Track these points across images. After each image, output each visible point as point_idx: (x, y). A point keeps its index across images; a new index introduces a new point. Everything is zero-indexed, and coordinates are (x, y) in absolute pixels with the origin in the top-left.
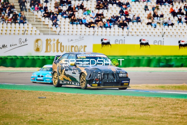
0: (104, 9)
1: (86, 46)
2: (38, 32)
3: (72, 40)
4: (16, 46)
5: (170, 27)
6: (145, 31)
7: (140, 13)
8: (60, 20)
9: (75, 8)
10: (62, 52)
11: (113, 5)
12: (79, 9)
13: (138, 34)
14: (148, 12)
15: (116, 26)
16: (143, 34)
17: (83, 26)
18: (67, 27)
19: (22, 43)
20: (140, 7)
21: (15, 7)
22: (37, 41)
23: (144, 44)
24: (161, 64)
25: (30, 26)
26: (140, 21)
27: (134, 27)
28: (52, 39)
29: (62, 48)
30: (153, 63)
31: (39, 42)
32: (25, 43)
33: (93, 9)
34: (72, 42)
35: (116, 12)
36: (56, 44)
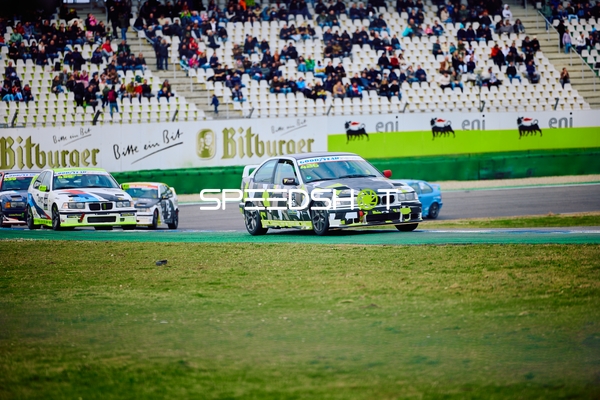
0: (344, 56)
1: (313, 141)
2: (201, 114)
3: (280, 129)
4: (157, 148)
5: (493, 88)
6: (438, 100)
7: (424, 60)
8: (247, 86)
9: (280, 57)
10: (260, 155)
11: (361, 47)
12: (287, 59)
13: (424, 107)
14: (441, 58)
15: (373, 93)
16: (434, 107)
17: (300, 95)
18: (264, 100)
19: (171, 140)
20: (423, 48)
21: (146, 60)
22: (204, 133)
23: (441, 130)
24: (483, 172)
25: (183, 101)
26: (425, 80)
27: (412, 93)
28: (236, 128)
29: (260, 146)
30: (467, 171)
31: (208, 136)
32: (177, 141)
33: (320, 58)
34: (280, 132)
35: (369, 62)
36: (245, 140)
